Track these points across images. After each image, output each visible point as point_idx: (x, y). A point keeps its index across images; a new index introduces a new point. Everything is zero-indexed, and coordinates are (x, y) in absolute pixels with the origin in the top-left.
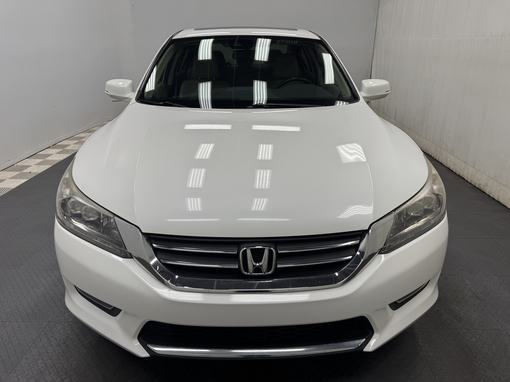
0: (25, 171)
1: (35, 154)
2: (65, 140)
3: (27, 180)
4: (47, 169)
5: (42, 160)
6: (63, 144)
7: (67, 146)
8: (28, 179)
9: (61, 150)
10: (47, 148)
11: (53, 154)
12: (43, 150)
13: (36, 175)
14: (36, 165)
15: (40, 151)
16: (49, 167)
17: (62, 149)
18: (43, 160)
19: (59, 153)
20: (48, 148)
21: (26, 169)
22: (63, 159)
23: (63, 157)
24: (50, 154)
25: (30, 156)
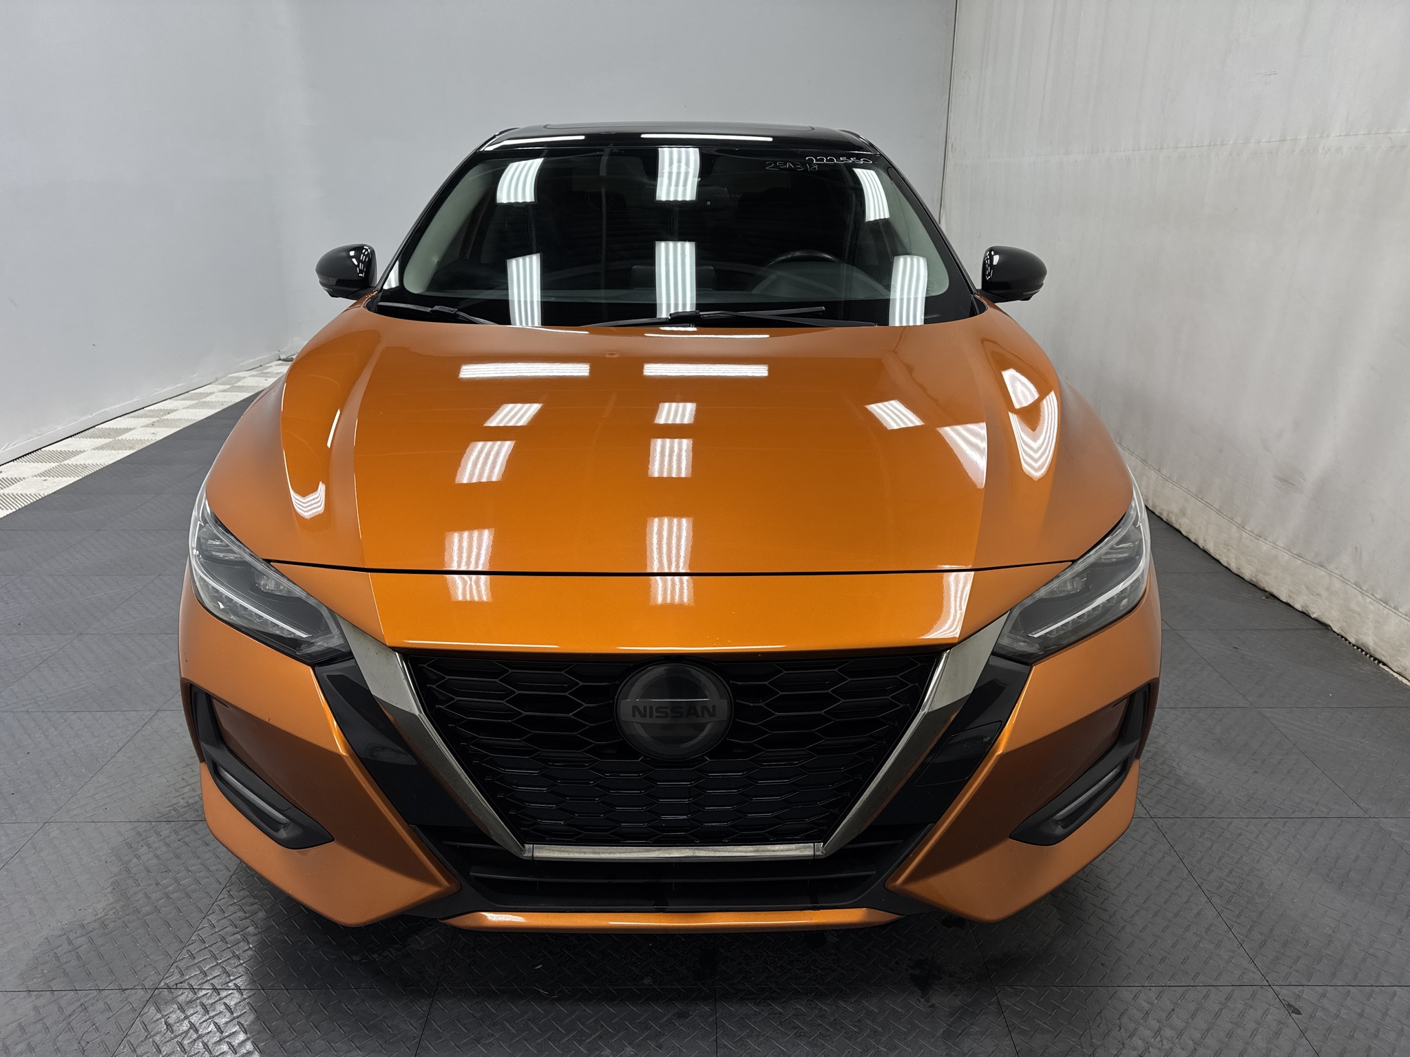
0: (7, 491)
1: (37, 450)
2: (120, 416)
3: (11, 511)
4: (65, 487)
5: (53, 465)
6: (115, 427)
7: (127, 430)
8: (14, 510)
9: (108, 440)
10: (71, 436)
11: (84, 451)
12: (60, 441)
13: (37, 501)
14: (39, 477)
15: (51, 444)
16: (71, 482)
17: (111, 440)
18: (56, 464)
19: (102, 448)
20: (73, 435)
21: (11, 487)
22: (111, 463)
23: (112, 456)
24: (78, 450)
25: (23, 456)
